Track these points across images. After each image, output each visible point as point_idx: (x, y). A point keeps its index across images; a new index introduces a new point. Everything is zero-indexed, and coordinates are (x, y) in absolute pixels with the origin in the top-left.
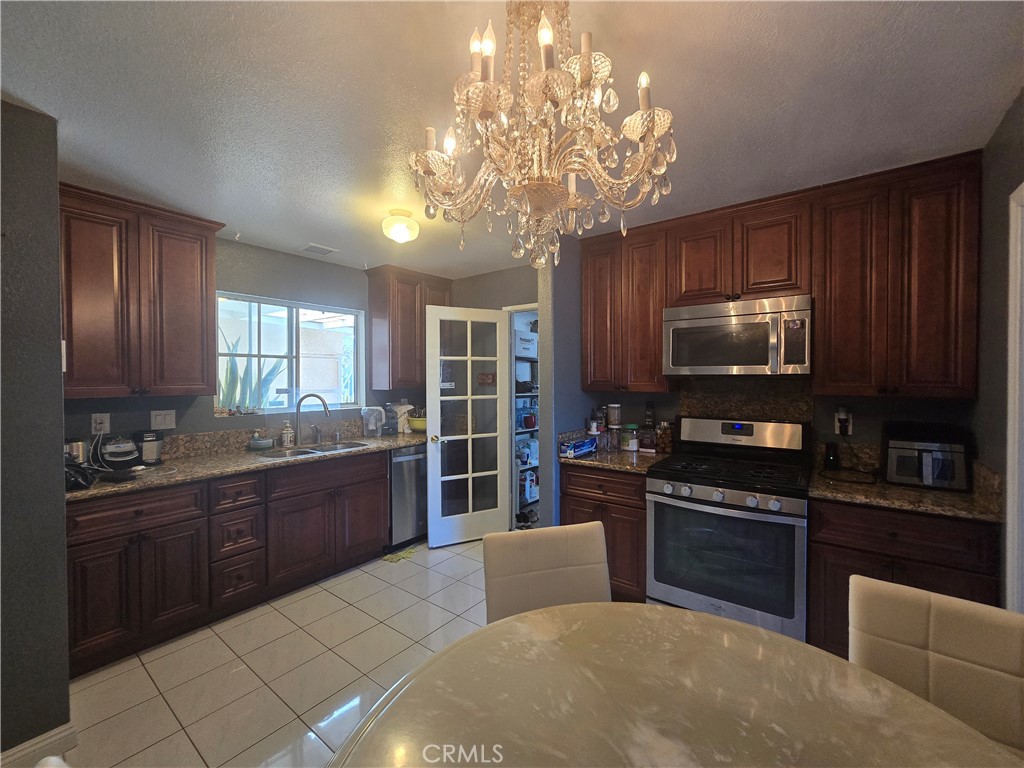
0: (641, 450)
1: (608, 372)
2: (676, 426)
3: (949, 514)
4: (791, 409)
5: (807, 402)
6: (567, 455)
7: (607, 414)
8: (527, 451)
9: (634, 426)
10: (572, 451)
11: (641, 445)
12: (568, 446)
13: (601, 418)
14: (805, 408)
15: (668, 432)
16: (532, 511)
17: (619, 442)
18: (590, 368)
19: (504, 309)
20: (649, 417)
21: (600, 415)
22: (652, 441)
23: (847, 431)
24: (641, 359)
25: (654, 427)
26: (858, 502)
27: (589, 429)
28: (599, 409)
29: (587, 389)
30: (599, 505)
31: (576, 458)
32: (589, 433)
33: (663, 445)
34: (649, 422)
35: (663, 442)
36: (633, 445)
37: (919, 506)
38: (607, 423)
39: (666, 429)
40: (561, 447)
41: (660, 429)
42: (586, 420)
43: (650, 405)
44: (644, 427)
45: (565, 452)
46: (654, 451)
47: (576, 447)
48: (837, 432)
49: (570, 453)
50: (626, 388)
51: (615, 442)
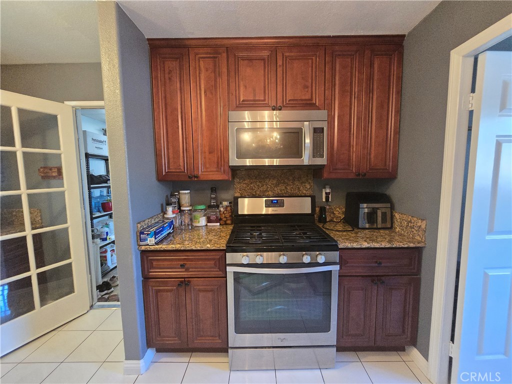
0: (209, 224)
1: (182, 164)
2: (234, 203)
3: (406, 246)
4: (302, 188)
5: (309, 183)
6: (148, 242)
7: (179, 199)
8: (106, 229)
9: (203, 207)
10: (153, 239)
11: (209, 220)
12: (148, 234)
13: (175, 202)
14: (309, 187)
15: (229, 208)
16: (114, 277)
17: (191, 220)
18: (164, 161)
19: (66, 103)
20: (214, 198)
21: (174, 200)
22: (217, 217)
23: (329, 200)
24: (210, 153)
25: (218, 206)
26: (364, 247)
27: (164, 212)
28: (172, 195)
29: (162, 178)
30: (182, 282)
31: (157, 244)
32: (166, 216)
33: (225, 219)
34: (213, 203)
35: (225, 217)
36: (202, 221)
37: (393, 244)
38: (180, 206)
39: (227, 207)
40: (141, 235)
41: (223, 207)
42: (162, 205)
43: (214, 190)
44: (210, 207)
45: (145, 240)
46: (219, 224)
47: (156, 234)
48: (324, 200)
49: (151, 241)
50: (197, 177)
51: (187, 221)
